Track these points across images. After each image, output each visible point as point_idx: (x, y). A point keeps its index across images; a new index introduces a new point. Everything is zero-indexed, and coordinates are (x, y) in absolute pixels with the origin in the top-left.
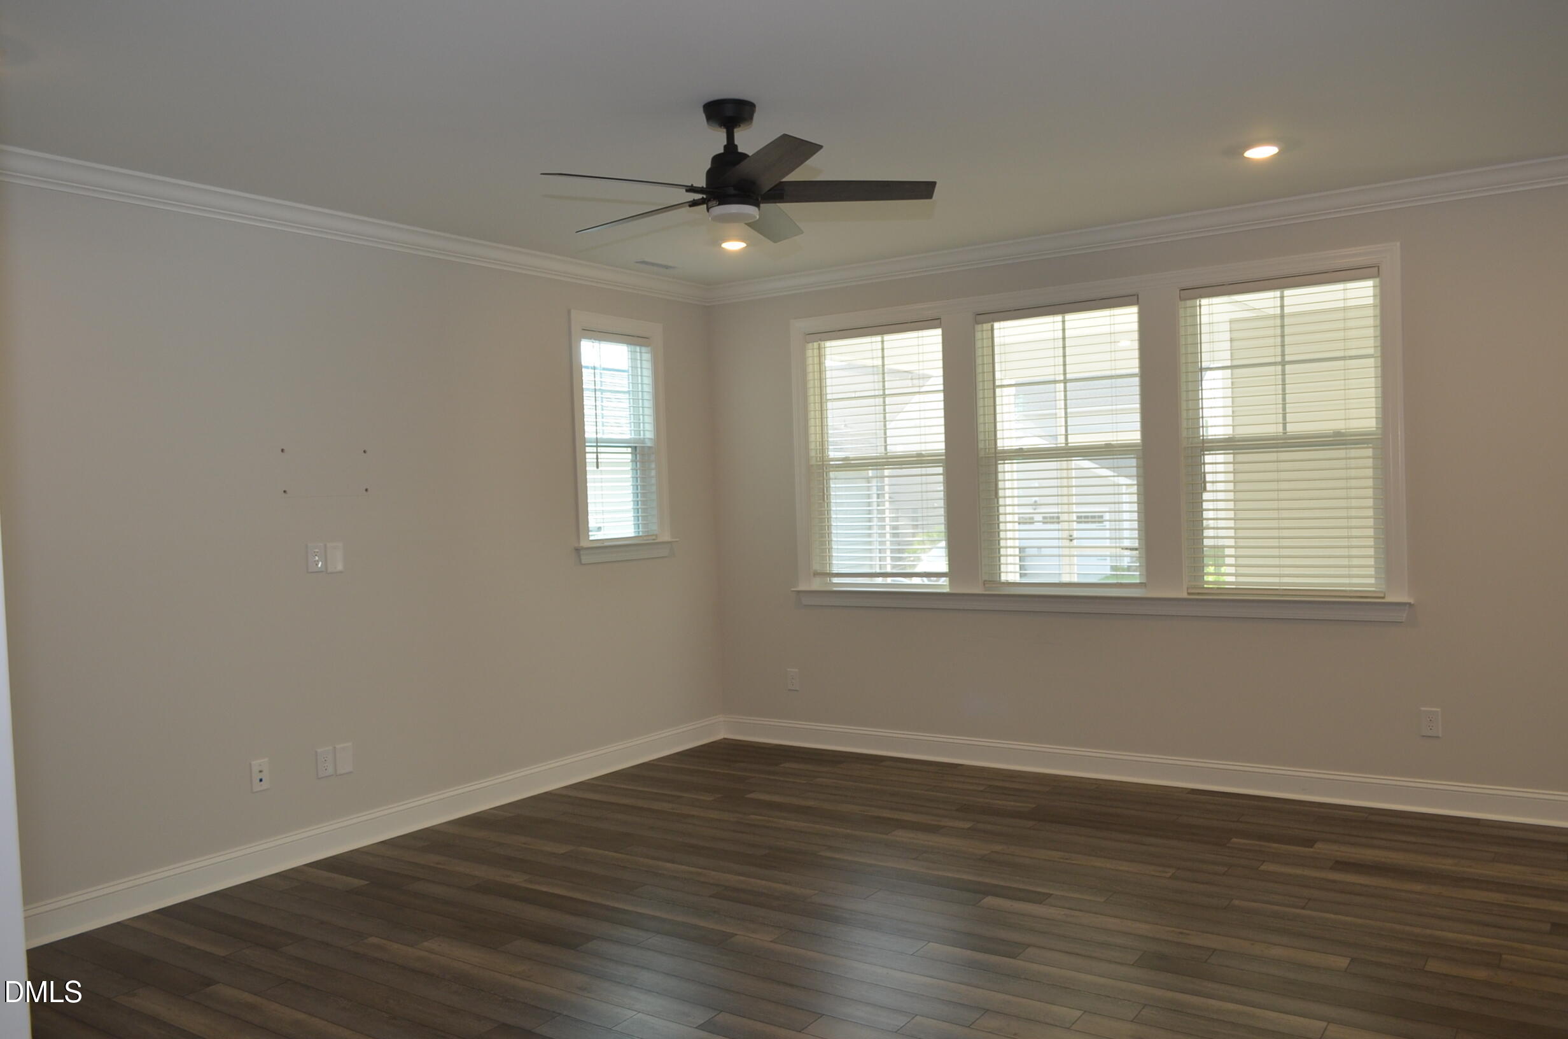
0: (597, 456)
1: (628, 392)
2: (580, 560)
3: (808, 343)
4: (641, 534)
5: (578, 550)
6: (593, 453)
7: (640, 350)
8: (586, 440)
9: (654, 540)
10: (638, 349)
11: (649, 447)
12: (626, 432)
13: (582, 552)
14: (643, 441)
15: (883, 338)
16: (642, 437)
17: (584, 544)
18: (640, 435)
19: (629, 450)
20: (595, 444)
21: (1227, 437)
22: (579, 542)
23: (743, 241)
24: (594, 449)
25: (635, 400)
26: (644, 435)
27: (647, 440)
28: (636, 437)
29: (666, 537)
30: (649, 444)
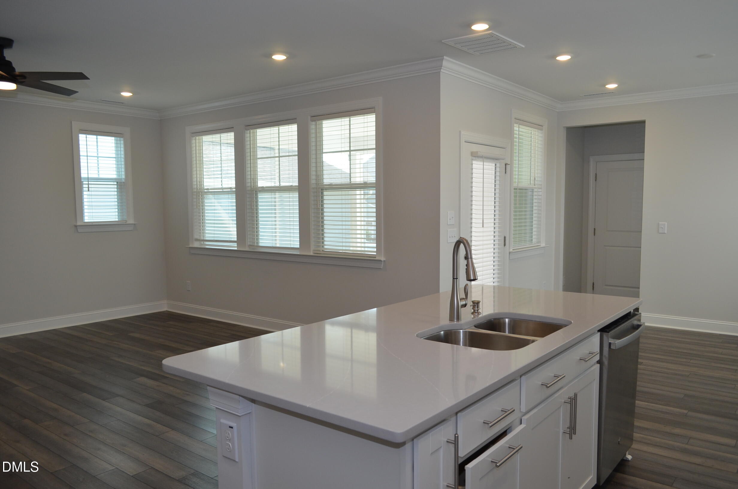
0: (88, 186)
1: (115, 158)
2: (78, 231)
3: (193, 137)
4: (120, 220)
5: (76, 226)
6: (87, 184)
7: (120, 139)
8: (82, 178)
9: (125, 223)
10: (119, 139)
11: (123, 182)
12: (113, 175)
13: (78, 227)
14: (121, 179)
15: (220, 135)
16: (121, 177)
17: (79, 223)
18: (120, 177)
19: (115, 183)
20: (87, 180)
21: (329, 183)
22: (77, 223)
23: (131, 93)
24: (87, 183)
25: (117, 161)
26: (122, 177)
27: (123, 179)
28: (118, 177)
29: (131, 221)
30: (123, 181)
